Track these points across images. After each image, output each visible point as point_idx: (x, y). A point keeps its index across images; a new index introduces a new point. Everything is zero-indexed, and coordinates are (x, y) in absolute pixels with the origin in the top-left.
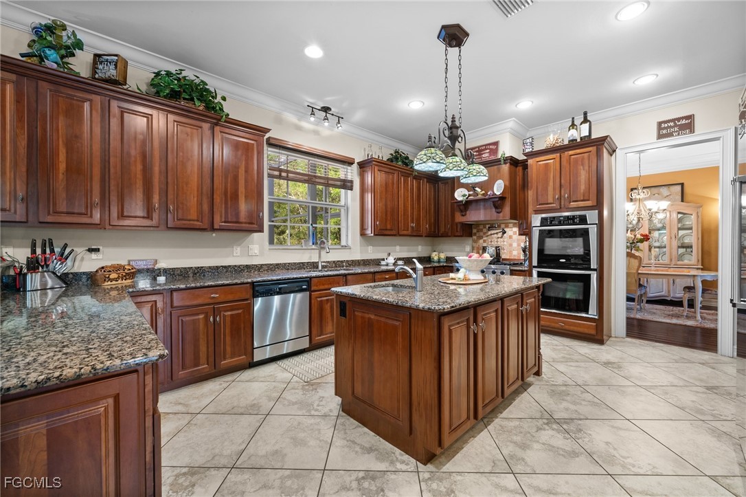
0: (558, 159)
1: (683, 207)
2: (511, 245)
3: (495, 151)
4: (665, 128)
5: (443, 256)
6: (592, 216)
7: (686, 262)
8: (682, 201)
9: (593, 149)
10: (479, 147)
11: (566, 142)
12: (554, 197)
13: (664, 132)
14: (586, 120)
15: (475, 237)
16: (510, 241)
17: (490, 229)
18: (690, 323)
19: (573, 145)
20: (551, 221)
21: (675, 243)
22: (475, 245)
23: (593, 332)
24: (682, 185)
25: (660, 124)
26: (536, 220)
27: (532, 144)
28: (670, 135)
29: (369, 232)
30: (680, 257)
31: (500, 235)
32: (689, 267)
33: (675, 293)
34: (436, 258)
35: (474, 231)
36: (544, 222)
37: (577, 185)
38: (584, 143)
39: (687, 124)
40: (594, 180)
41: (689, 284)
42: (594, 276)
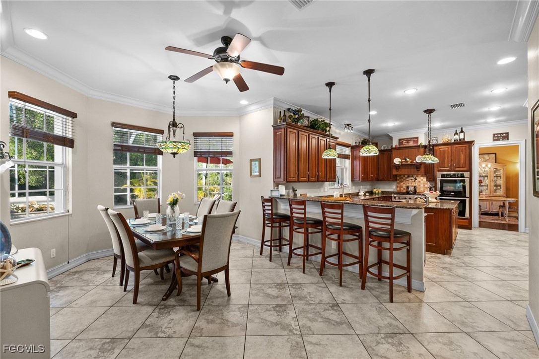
0: (450, 148)
1: (497, 166)
2: (420, 186)
3: (417, 142)
4: (496, 137)
5: (380, 191)
6: (467, 174)
7: (498, 193)
8: (496, 162)
9: (467, 145)
10: (407, 139)
11: (453, 141)
12: (448, 165)
13: (496, 138)
14: (462, 131)
15: (398, 181)
16: (419, 184)
17: (408, 177)
18: (503, 222)
19: (456, 142)
20: (447, 176)
21: (493, 184)
22: (398, 185)
23: (467, 224)
24: (495, 154)
25: (494, 135)
26: (439, 175)
27: (437, 140)
28: (499, 140)
29: (357, 179)
30: (495, 191)
31: (413, 180)
32: (500, 196)
33: (493, 209)
34: (377, 192)
35: (398, 178)
36: (443, 176)
37: (459, 161)
38: (462, 142)
39: (506, 136)
40: (468, 159)
41: (502, 204)
42: (468, 200)
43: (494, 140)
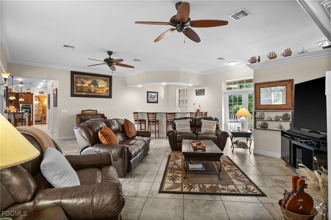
0: (25, 95)
3: (11, 91)
6: (31, 105)
8: (39, 101)
9: (31, 95)
11: (26, 93)
12: (24, 102)
14: (29, 89)
21: (38, 109)
23: (31, 124)
24: (39, 97)
25: (39, 92)
32: (41, 114)
33: (38, 119)
36: (22, 106)
37: (29, 100)
38: (29, 93)
39: (43, 93)
40: (31, 100)
41: (41, 117)
42: (32, 114)
43: (40, 94)
